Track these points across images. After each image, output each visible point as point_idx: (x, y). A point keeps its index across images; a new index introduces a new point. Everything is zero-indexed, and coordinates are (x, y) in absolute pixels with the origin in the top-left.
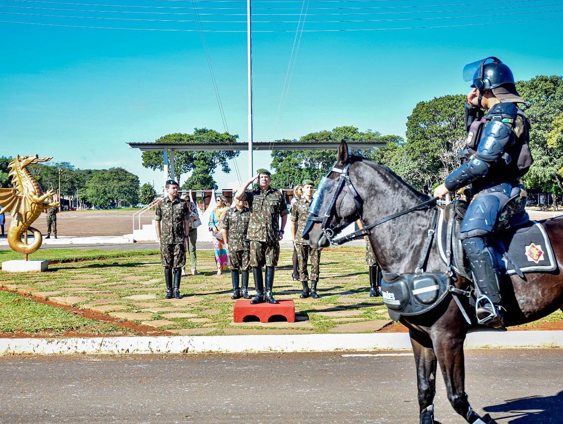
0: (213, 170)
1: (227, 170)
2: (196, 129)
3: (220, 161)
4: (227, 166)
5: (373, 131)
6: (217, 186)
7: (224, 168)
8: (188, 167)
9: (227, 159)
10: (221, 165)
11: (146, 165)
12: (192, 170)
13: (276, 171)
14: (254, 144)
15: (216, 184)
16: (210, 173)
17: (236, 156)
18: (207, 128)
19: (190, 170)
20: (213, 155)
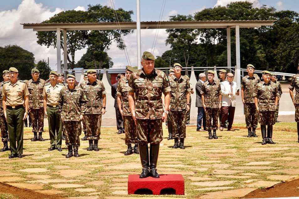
0: (107, 47)
1: (122, 46)
2: (89, 6)
3: (115, 38)
4: (123, 43)
5: (268, 7)
6: (112, 62)
7: (119, 44)
8: (83, 44)
9: (122, 35)
10: (116, 41)
11: (40, 42)
12: (87, 46)
13: (171, 47)
14: (142, 23)
15: (111, 60)
16: (105, 49)
17: (131, 32)
18: (101, 5)
19: (84, 47)
20: (108, 31)
